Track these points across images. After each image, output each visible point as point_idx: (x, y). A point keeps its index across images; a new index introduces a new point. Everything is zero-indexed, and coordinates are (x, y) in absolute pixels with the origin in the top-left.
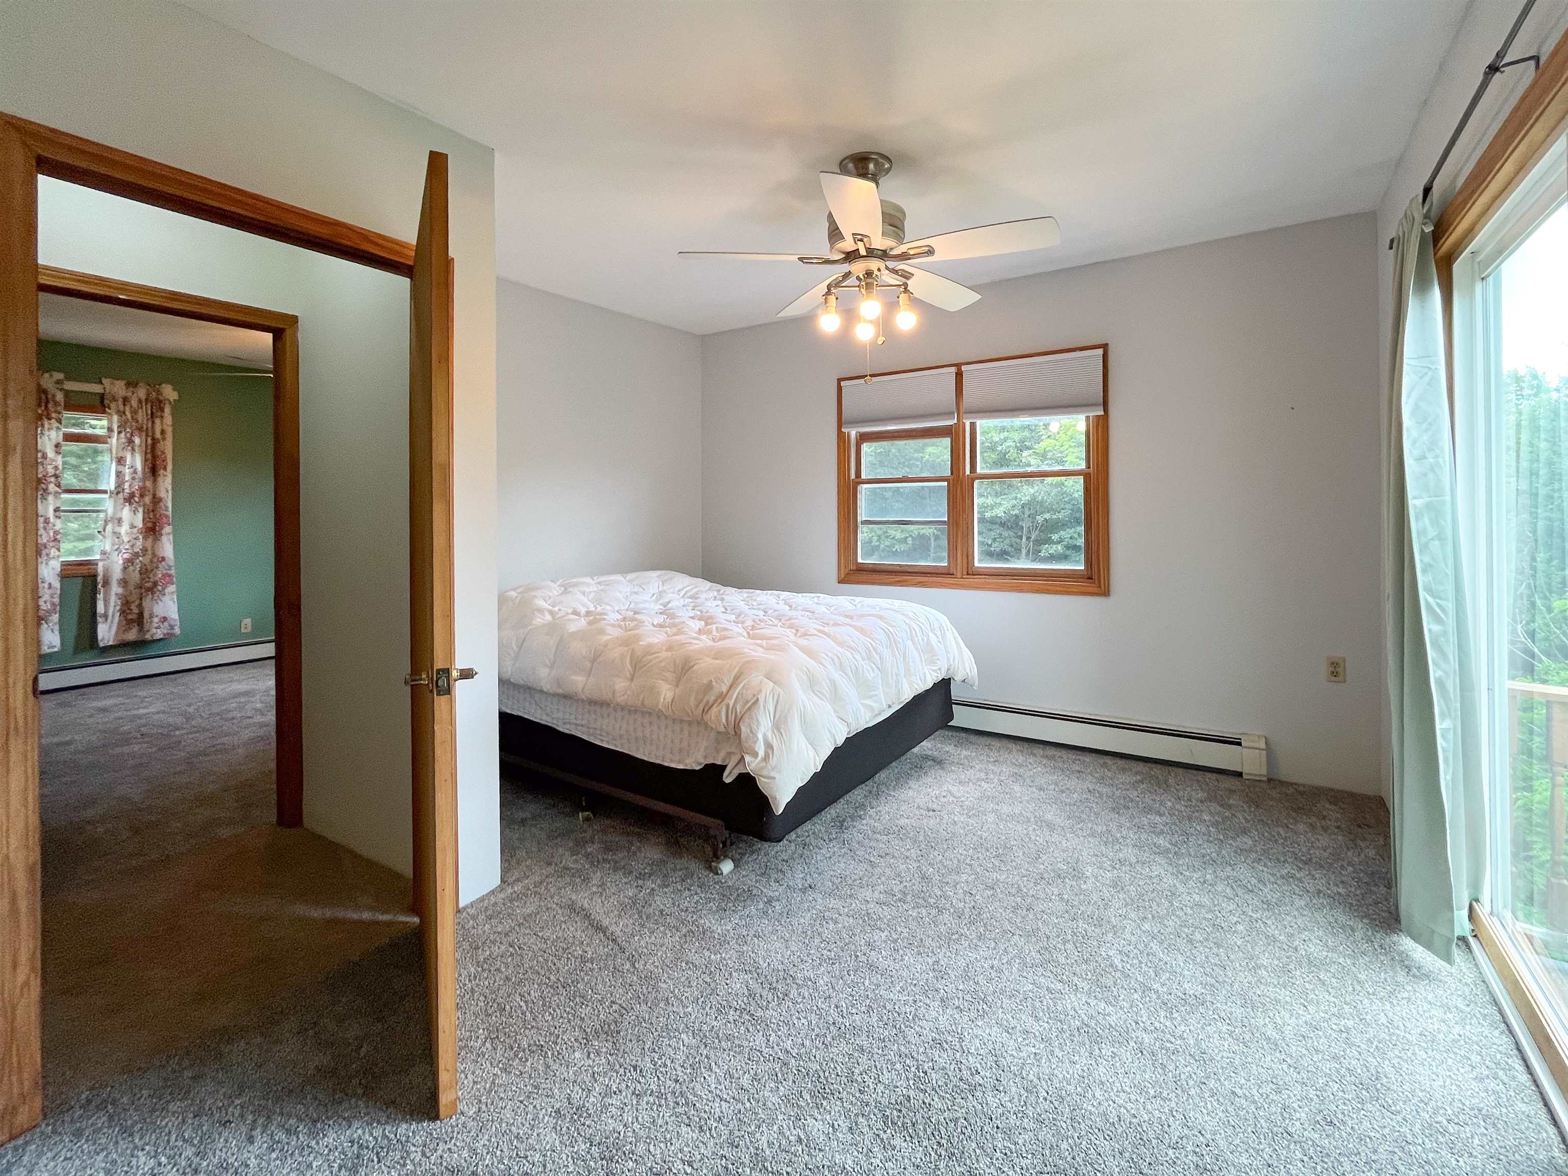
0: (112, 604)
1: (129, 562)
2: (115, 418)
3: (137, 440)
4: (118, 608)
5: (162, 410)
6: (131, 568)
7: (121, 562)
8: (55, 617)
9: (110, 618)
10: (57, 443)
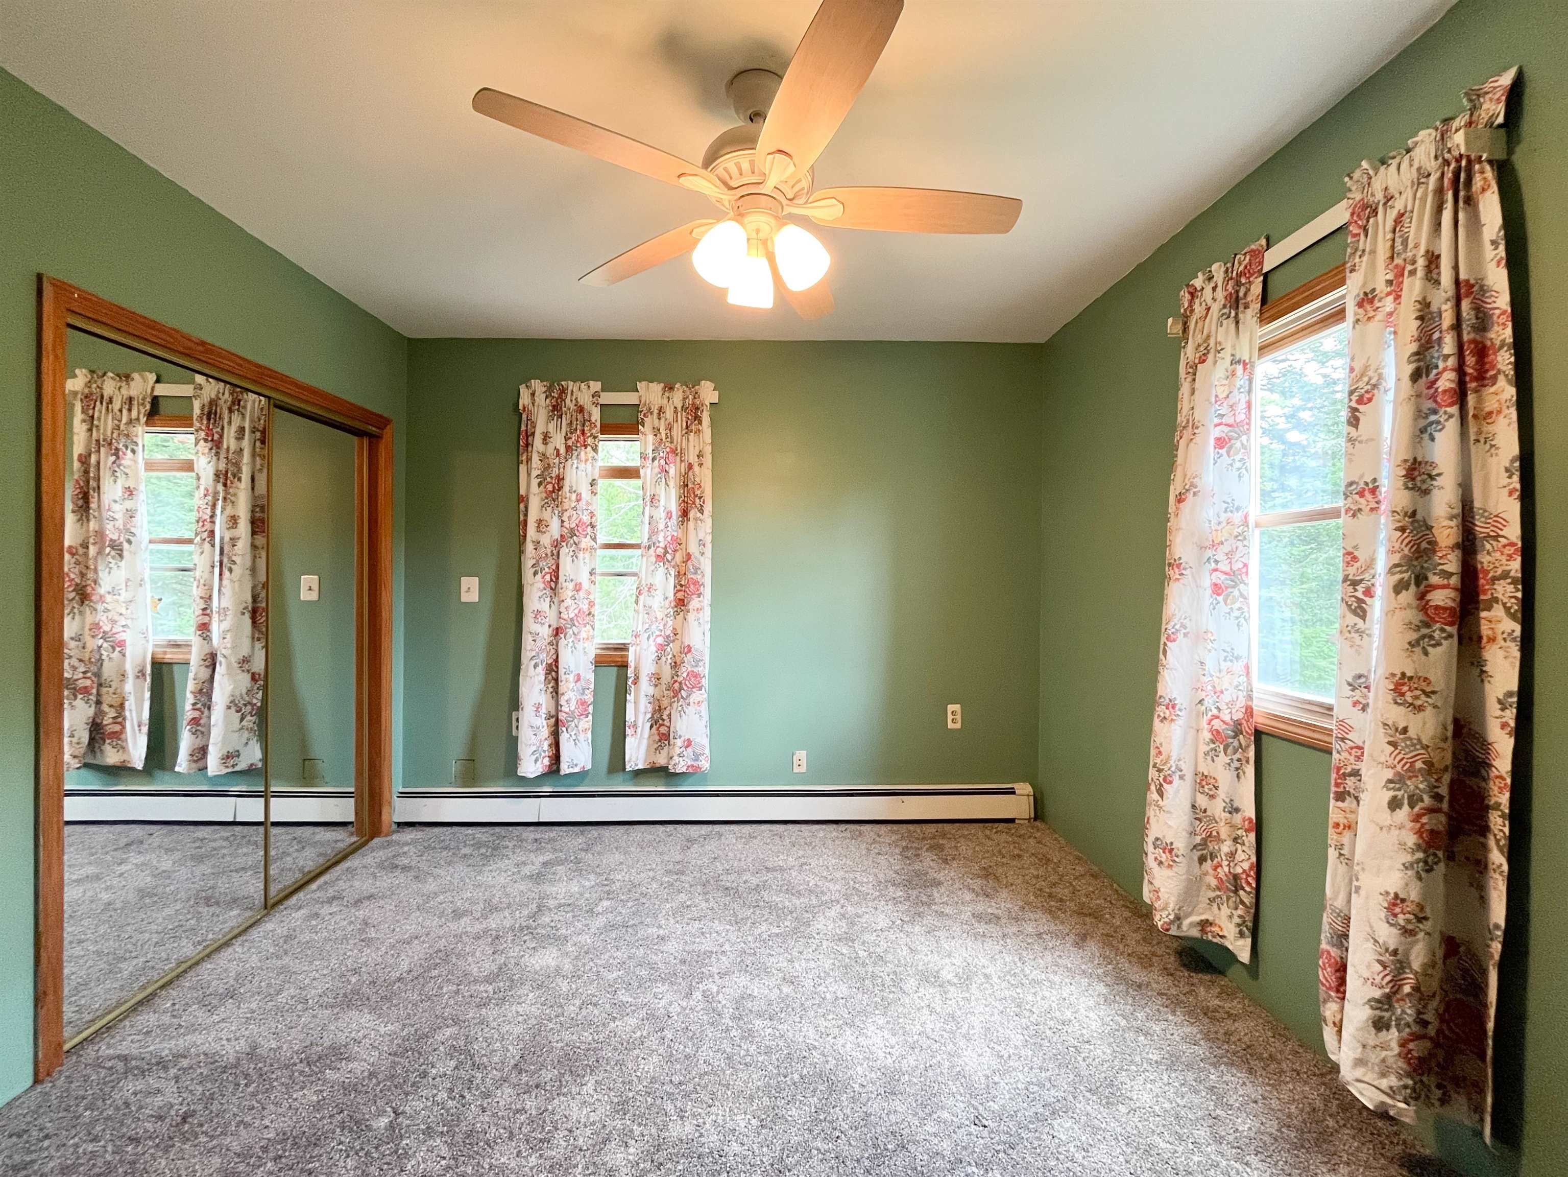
1: (662, 648)
2: (650, 438)
3: (672, 471)
4: (649, 716)
5: (698, 419)
6: (664, 659)
7: (654, 649)
10: (594, 480)
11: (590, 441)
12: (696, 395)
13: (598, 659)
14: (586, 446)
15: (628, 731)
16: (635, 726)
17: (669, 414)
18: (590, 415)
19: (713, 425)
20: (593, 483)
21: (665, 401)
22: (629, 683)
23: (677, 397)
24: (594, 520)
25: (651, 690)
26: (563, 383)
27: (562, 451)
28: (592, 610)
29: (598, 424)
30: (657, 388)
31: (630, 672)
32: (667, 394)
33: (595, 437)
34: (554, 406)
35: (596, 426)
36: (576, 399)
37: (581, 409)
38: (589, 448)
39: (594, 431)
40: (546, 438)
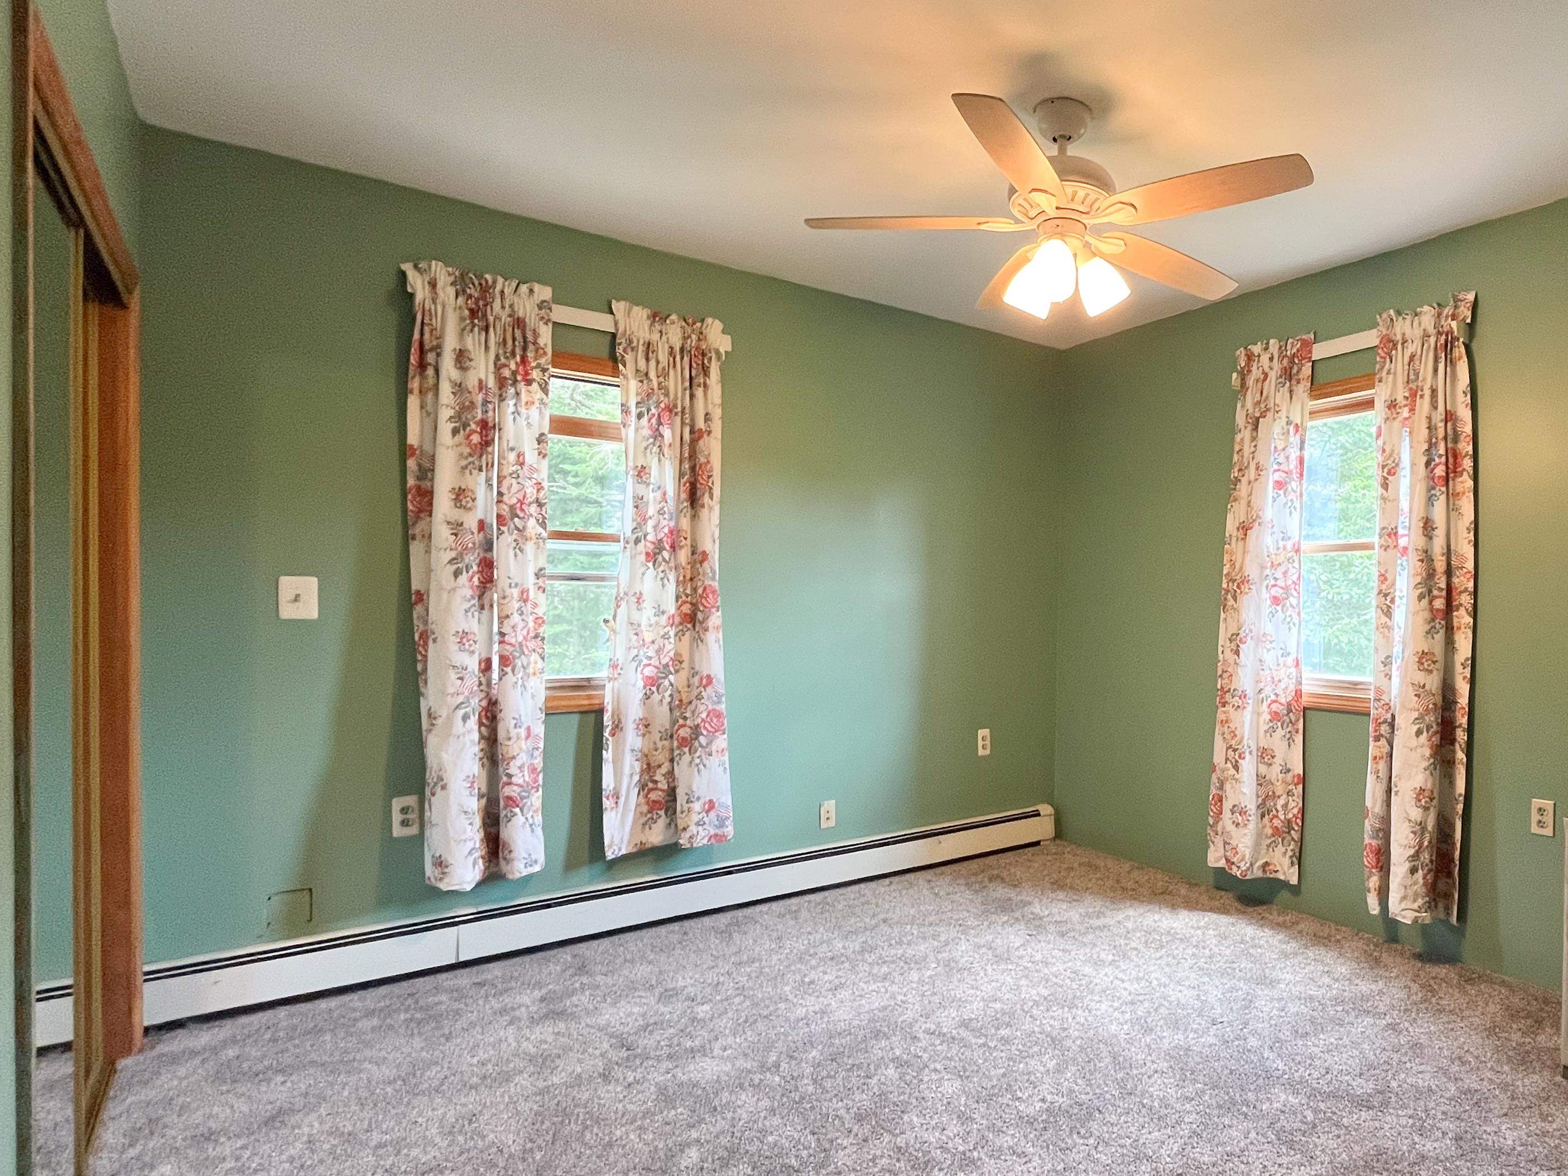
0: (627, 770)
1: (652, 683)
2: (633, 384)
3: (667, 432)
4: (636, 778)
5: (706, 371)
6: (656, 697)
7: (641, 684)
8: (536, 799)
9: (622, 800)
10: (542, 434)
11: (535, 374)
12: (701, 336)
13: (550, 705)
14: (529, 382)
15: (606, 803)
16: (616, 794)
17: (663, 356)
18: (536, 334)
19: (723, 381)
20: (541, 439)
21: (656, 337)
22: (606, 734)
23: (674, 334)
24: (541, 495)
25: (638, 743)
26: (488, 276)
27: (491, 383)
28: (541, 630)
29: (549, 350)
30: (641, 314)
31: (607, 719)
32: (658, 327)
33: (544, 370)
34: (471, 310)
35: (545, 353)
36: (511, 306)
37: (519, 323)
38: (535, 385)
39: (543, 361)
40: (462, 358)
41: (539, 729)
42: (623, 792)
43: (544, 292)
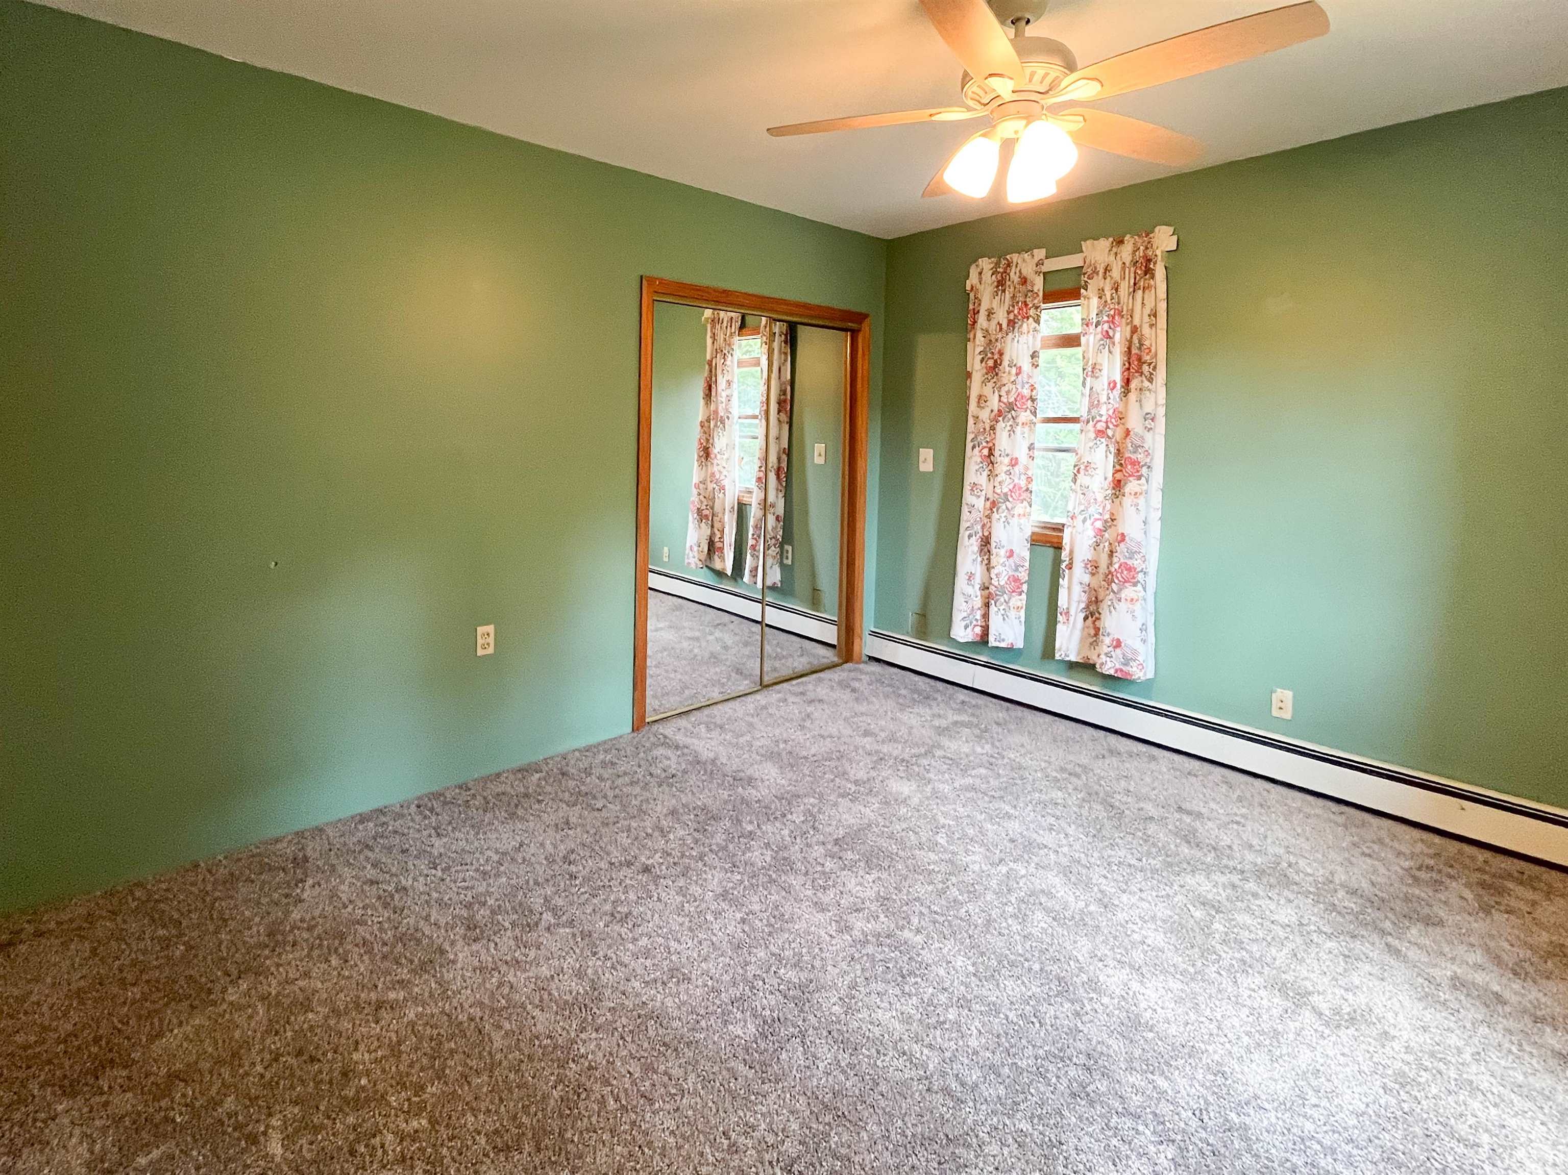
0: (1076, 597)
1: (1100, 533)
3: (1116, 334)
4: (1083, 606)
5: (1149, 271)
7: (1091, 533)
9: (1070, 620)
10: (1034, 352)
11: (1032, 312)
12: (1149, 245)
13: (1034, 538)
14: (1028, 318)
15: (1060, 618)
16: (1067, 613)
17: (1116, 272)
18: (1033, 285)
19: (1167, 277)
20: (1034, 355)
21: (1112, 258)
22: (1063, 566)
23: (1126, 252)
24: (1034, 393)
25: (1087, 578)
26: (1008, 257)
27: (1004, 326)
28: (1030, 486)
29: (1041, 294)
30: (1104, 244)
31: (1065, 555)
32: (1114, 250)
33: (1037, 308)
34: (998, 282)
35: (1038, 295)
36: (1020, 271)
37: (1024, 281)
38: (1031, 319)
39: (1036, 301)
40: (990, 314)
41: (1027, 555)
42: (1072, 612)
43: (1040, 253)
